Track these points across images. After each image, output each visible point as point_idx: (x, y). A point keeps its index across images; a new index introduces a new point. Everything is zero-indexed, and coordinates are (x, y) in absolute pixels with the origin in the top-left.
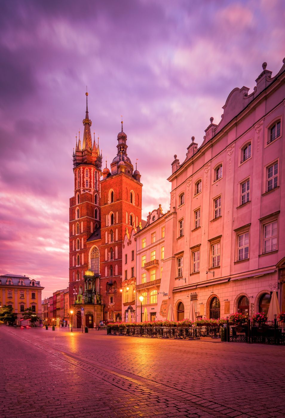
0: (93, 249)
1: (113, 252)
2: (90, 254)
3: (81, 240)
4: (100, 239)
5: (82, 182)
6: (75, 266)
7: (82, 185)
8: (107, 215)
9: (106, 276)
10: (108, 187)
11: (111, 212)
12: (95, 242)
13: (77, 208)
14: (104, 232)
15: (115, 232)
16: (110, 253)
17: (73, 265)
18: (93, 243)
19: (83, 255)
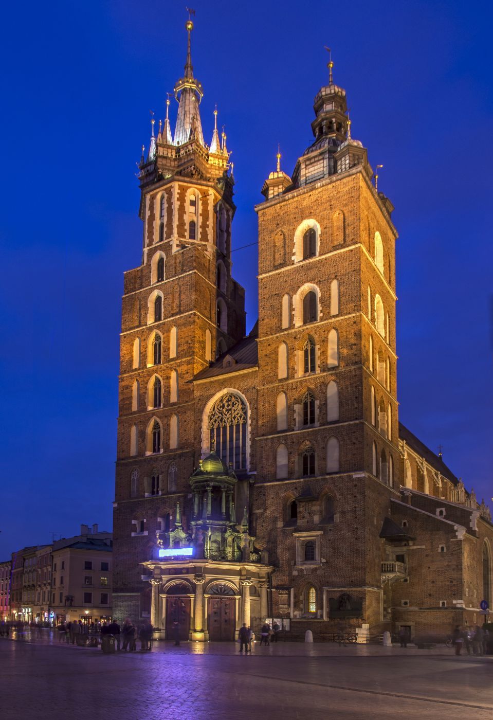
0: (221, 401)
1: (317, 403)
2: (205, 418)
3: (168, 378)
4: (257, 369)
5: (176, 223)
6: (141, 453)
7: (175, 230)
8: (286, 298)
9: (279, 476)
10: (292, 216)
11: (306, 287)
12: (230, 378)
13: (156, 293)
14: (273, 346)
15: (325, 341)
16: (302, 406)
17: (133, 451)
18: (223, 384)
19: (174, 421)
